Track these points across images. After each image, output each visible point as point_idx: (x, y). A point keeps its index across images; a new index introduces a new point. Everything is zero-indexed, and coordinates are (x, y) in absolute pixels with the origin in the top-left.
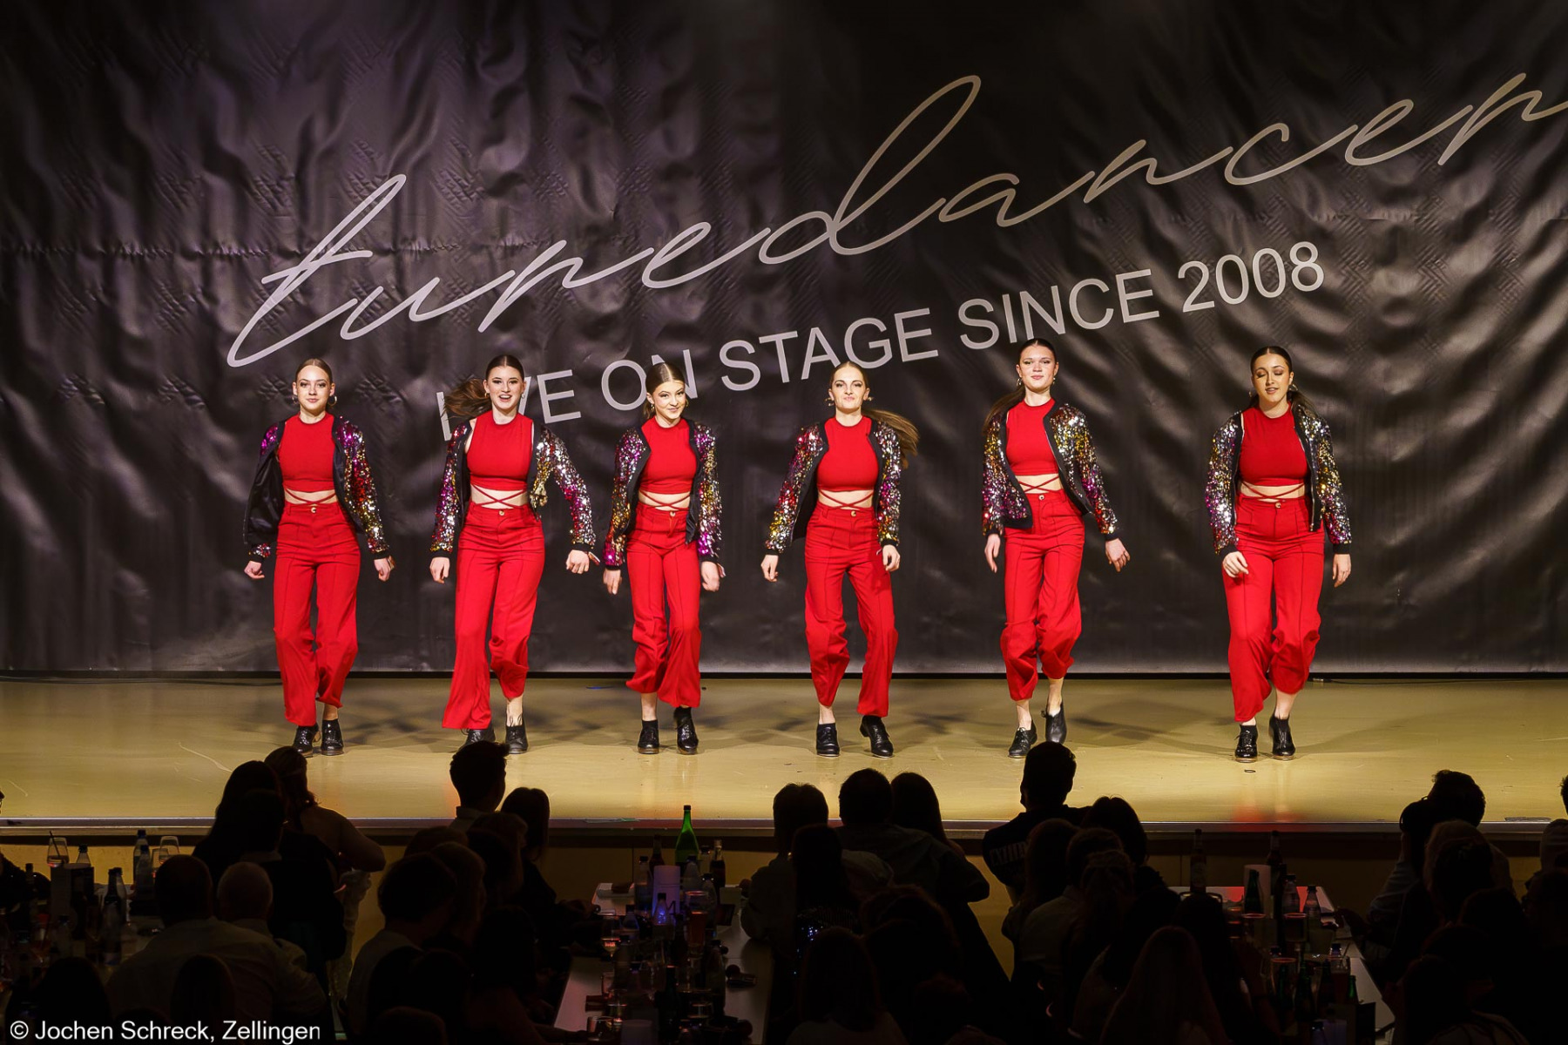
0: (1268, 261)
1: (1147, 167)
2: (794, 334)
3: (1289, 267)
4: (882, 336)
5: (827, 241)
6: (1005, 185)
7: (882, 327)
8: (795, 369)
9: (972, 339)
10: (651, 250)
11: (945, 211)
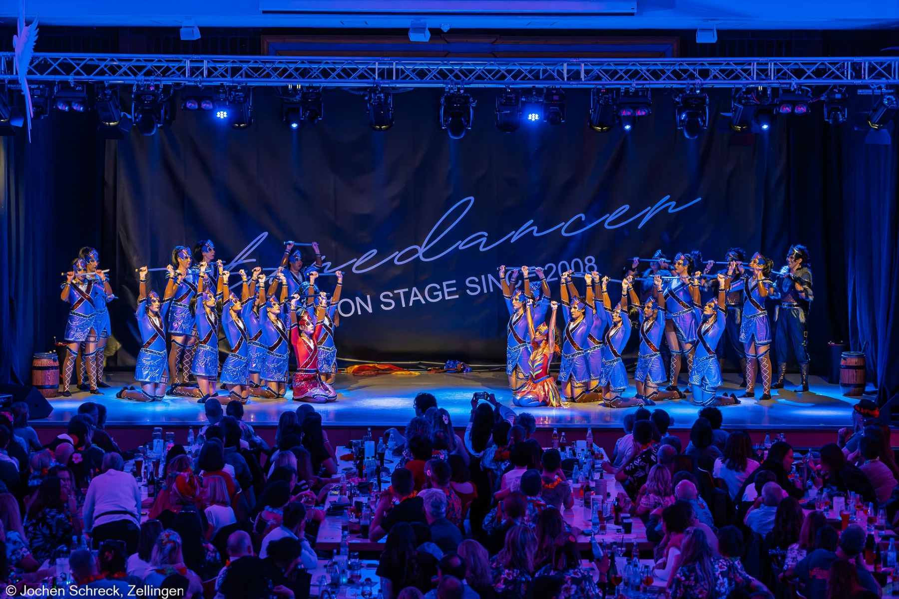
0: (577, 264)
1: (533, 230)
2: (407, 290)
3: (585, 265)
4: (437, 290)
5: (419, 257)
6: (483, 236)
7: (438, 287)
8: (407, 302)
9: (471, 291)
10: (356, 260)
11: (461, 245)
